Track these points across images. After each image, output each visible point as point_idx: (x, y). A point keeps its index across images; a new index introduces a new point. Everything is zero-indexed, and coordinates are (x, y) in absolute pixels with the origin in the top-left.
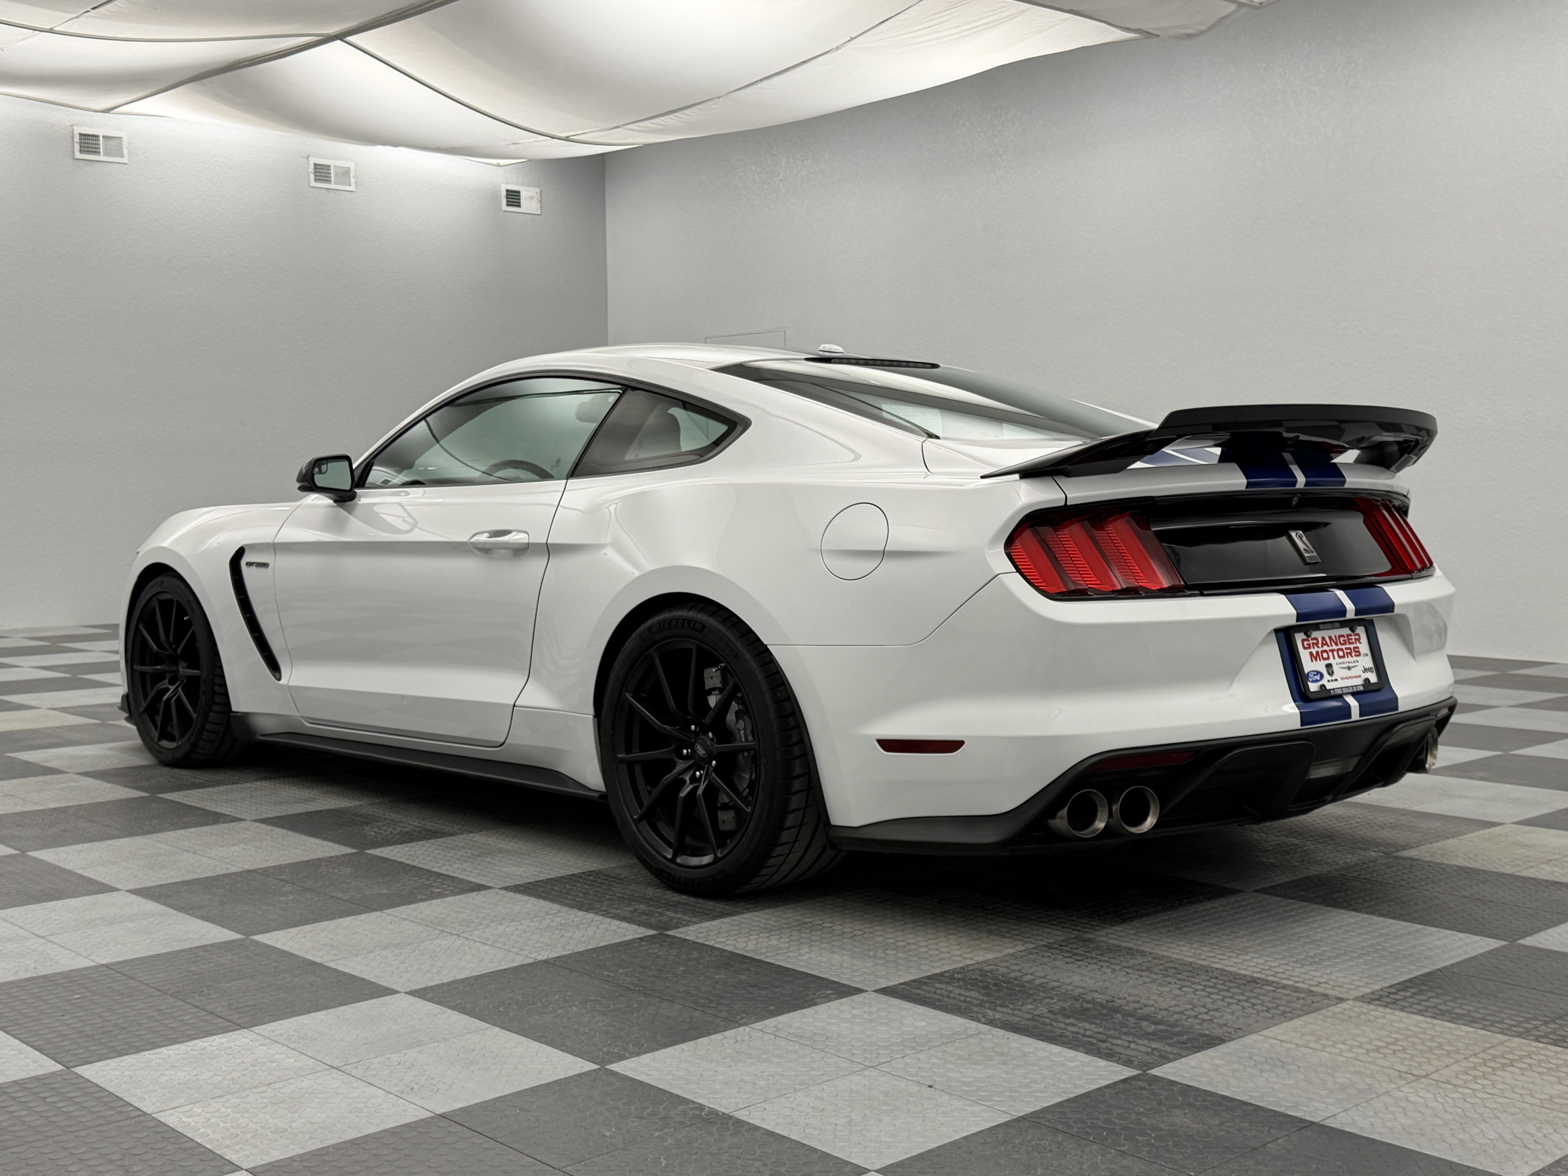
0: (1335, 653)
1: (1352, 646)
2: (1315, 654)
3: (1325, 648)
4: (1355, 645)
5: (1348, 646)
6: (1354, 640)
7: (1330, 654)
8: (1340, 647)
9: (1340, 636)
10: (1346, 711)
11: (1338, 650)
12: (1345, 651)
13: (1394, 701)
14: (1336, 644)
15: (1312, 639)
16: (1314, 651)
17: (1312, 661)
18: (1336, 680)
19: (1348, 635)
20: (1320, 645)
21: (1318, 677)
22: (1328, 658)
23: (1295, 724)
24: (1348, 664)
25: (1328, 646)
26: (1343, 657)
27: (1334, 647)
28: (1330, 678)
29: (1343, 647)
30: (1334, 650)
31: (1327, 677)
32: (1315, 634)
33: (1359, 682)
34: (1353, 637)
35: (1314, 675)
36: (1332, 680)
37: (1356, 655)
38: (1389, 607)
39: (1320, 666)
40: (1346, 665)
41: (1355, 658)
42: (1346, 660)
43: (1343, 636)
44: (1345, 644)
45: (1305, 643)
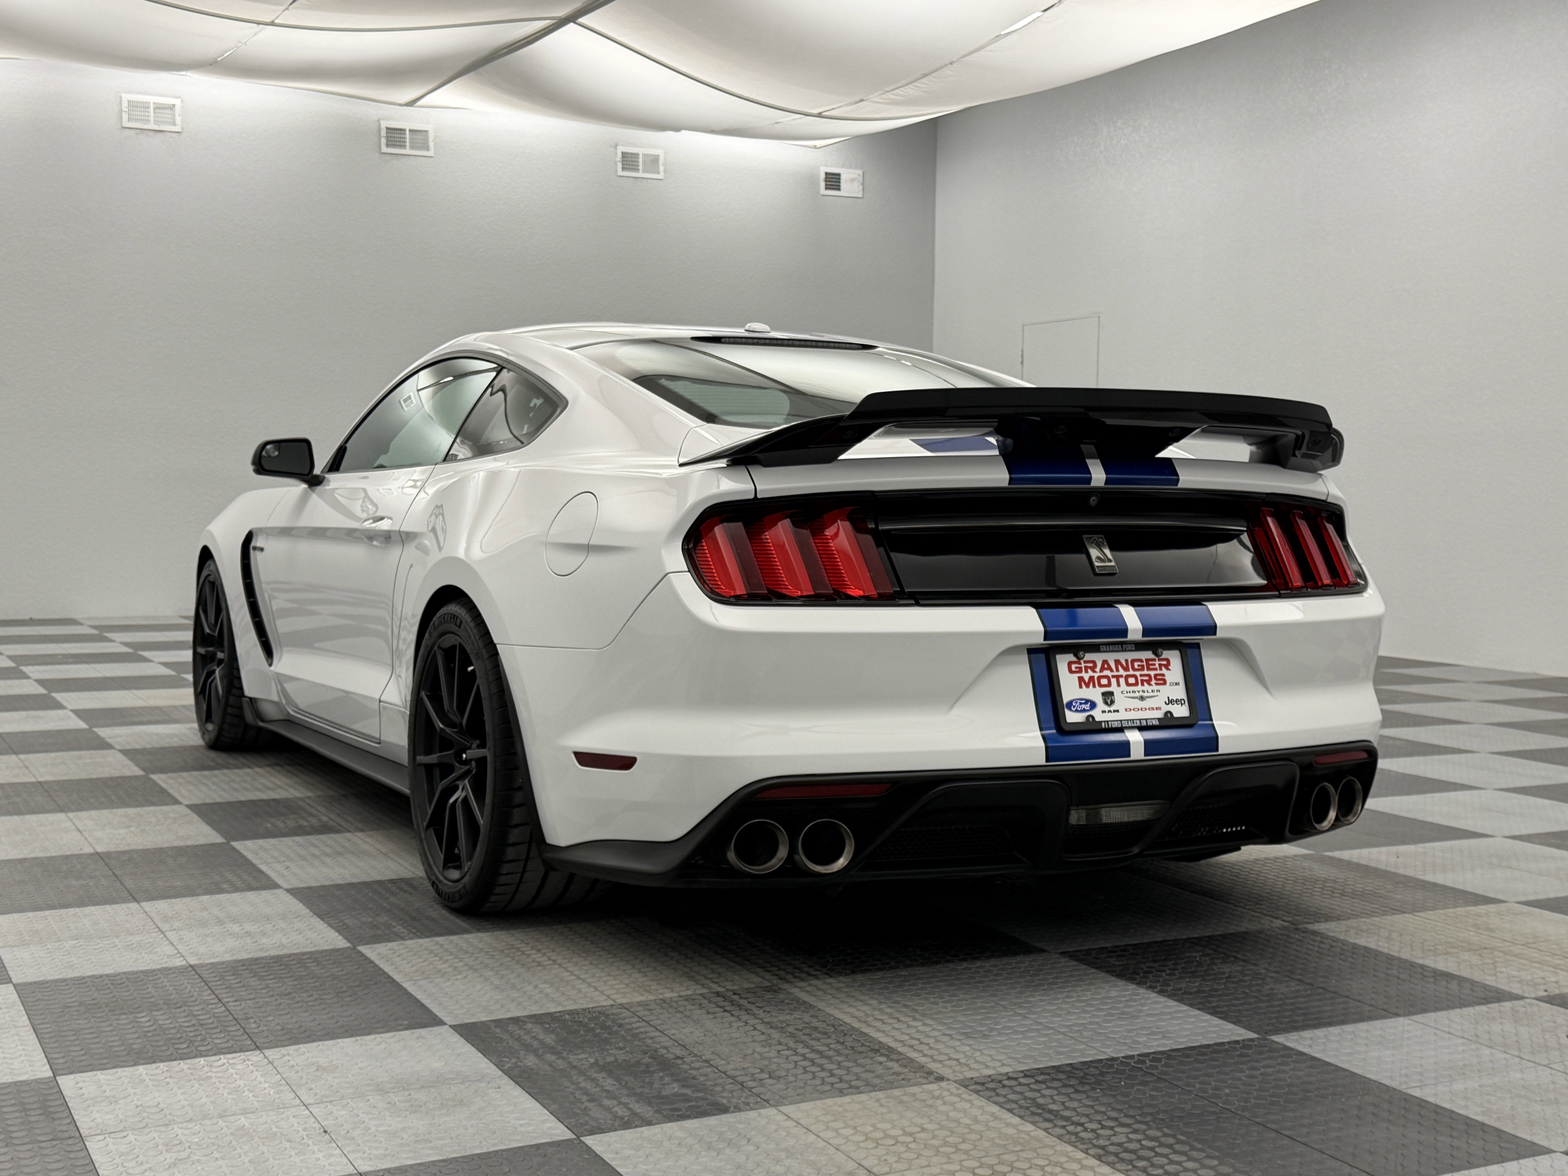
0: (1122, 681)
1: (1152, 673)
2: (1087, 679)
3: (1107, 673)
4: (1158, 672)
5: (1146, 672)
6: (1157, 666)
7: (1114, 681)
8: (1131, 672)
9: (1133, 661)
10: (1125, 748)
11: (1127, 677)
12: (1139, 678)
13: (1213, 741)
14: (1126, 669)
15: (1085, 662)
16: (1086, 677)
17: (1081, 687)
18: (1118, 711)
19: (1147, 660)
20: (1098, 669)
21: (1087, 707)
22: (1109, 685)
23: (1038, 758)
24: (1141, 693)
25: (1112, 671)
26: (1136, 684)
27: (1122, 672)
28: (1107, 708)
29: (1138, 673)
30: (1122, 676)
31: (1101, 705)
32: (1089, 656)
33: (1160, 714)
34: (1157, 663)
35: (1081, 704)
36: (1109, 711)
37: (1156, 684)
38: (1211, 629)
39: (1095, 694)
40: (1137, 694)
41: (1155, 687)
42: (1139, 688)
43: (1141, 661)
44: (1143, 669)
45: (1073, 667)
